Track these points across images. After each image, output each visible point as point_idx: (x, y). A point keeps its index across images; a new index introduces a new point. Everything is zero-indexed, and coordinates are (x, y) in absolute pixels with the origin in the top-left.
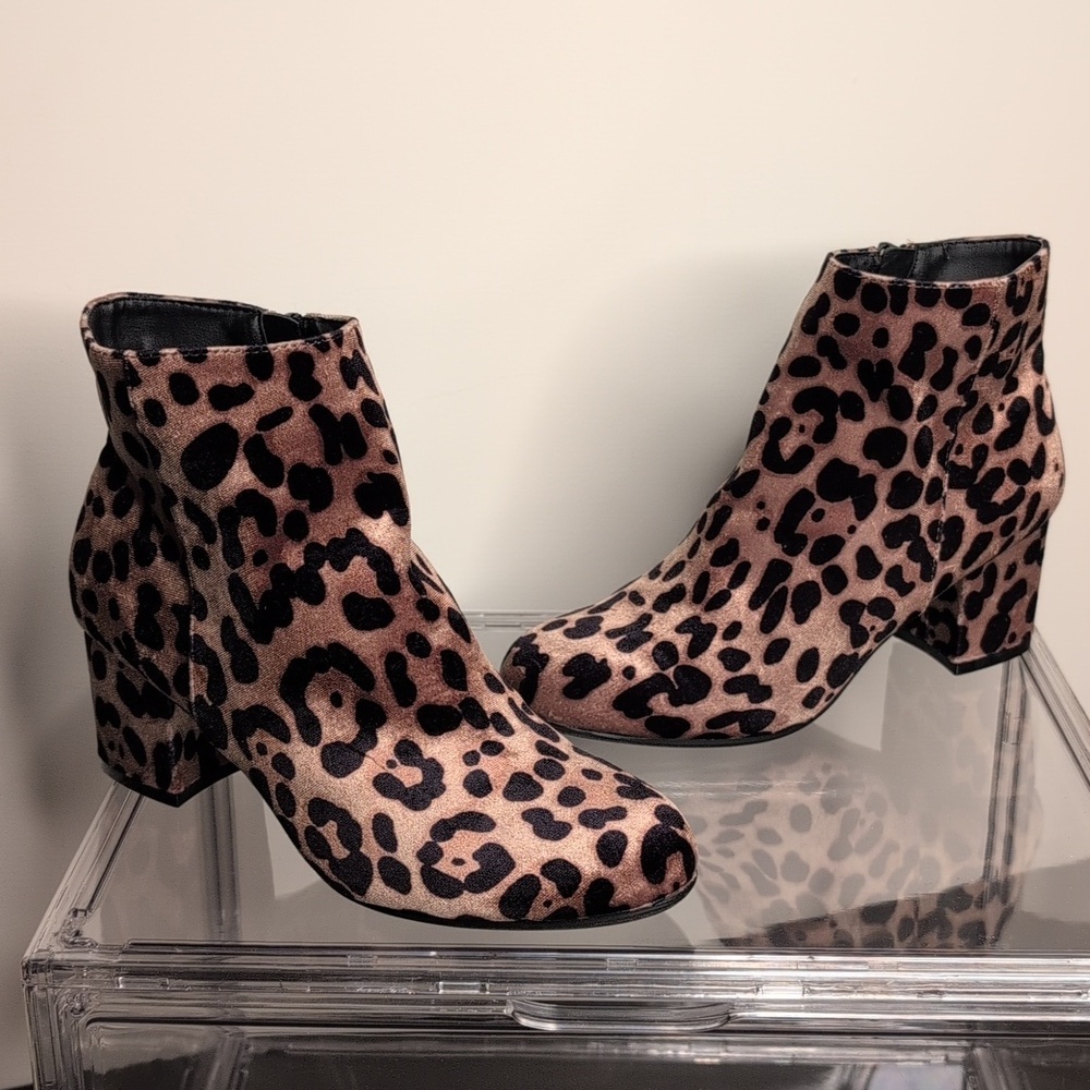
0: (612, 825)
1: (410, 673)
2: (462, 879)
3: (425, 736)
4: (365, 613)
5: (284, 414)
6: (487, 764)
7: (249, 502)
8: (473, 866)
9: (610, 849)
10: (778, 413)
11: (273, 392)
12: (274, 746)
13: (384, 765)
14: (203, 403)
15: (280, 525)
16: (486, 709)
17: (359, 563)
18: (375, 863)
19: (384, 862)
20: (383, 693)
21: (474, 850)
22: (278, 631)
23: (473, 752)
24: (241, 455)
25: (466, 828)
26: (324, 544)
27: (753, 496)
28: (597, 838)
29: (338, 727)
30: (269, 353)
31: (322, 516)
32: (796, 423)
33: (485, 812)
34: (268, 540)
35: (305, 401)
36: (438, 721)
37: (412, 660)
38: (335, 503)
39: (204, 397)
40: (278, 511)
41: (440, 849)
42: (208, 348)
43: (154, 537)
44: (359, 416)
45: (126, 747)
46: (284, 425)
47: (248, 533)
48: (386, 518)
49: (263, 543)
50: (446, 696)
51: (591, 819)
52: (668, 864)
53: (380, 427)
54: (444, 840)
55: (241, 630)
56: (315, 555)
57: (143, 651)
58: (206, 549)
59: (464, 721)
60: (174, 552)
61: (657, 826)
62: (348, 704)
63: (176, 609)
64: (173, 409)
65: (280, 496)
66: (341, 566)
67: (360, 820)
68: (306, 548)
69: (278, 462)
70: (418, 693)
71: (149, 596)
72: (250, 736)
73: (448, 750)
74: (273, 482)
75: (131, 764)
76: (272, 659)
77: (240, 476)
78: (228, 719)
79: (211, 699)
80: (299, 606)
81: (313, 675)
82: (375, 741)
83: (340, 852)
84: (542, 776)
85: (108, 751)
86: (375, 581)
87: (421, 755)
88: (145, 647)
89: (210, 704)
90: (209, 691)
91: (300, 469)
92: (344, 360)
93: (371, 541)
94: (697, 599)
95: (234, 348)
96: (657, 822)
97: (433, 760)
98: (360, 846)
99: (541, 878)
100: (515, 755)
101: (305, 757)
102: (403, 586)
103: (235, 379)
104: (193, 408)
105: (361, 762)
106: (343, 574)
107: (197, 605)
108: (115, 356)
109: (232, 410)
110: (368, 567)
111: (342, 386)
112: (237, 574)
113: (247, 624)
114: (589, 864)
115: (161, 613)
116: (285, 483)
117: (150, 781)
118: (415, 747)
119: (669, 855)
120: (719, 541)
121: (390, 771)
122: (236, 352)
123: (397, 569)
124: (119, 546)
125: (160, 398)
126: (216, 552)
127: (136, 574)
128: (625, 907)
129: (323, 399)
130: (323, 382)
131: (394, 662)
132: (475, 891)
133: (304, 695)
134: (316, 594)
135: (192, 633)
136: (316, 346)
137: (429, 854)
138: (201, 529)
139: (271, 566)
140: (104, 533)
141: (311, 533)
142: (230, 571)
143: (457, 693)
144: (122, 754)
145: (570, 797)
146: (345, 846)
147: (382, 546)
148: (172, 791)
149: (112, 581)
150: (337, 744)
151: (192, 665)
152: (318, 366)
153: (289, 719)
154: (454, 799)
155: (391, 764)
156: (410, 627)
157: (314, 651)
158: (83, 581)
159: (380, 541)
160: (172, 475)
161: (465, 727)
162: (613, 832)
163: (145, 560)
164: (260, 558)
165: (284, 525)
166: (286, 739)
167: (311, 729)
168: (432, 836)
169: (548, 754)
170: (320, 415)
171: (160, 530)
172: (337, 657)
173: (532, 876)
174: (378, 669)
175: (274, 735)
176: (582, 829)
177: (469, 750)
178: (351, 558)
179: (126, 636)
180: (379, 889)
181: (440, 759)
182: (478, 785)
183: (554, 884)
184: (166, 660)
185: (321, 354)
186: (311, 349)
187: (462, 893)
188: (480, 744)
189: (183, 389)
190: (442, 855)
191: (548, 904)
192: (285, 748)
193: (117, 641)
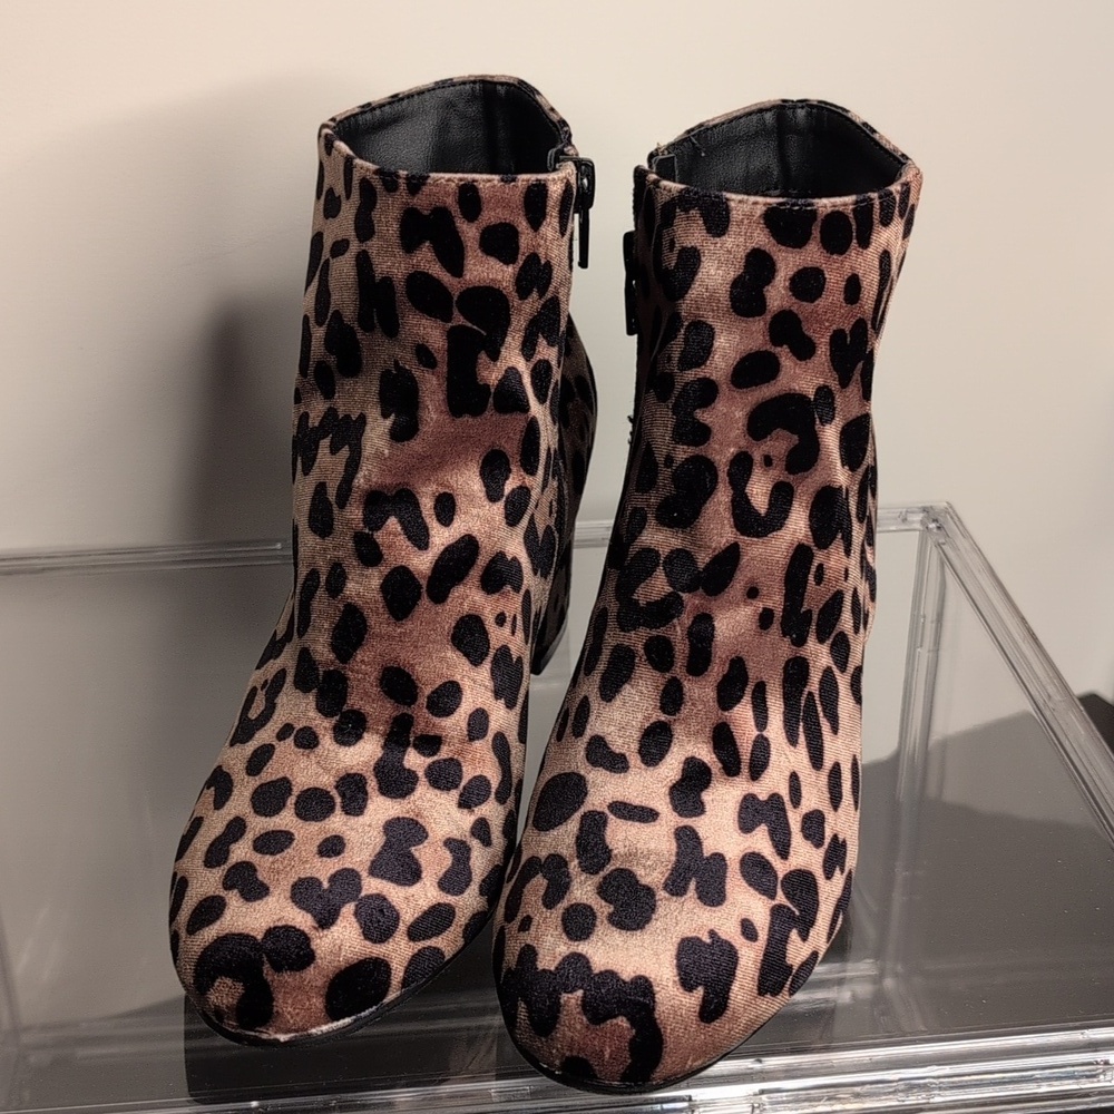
10: (732, 450)
27: (738, 586)
32: (757, 456)
94: (731, 769)
120: (717, 670)
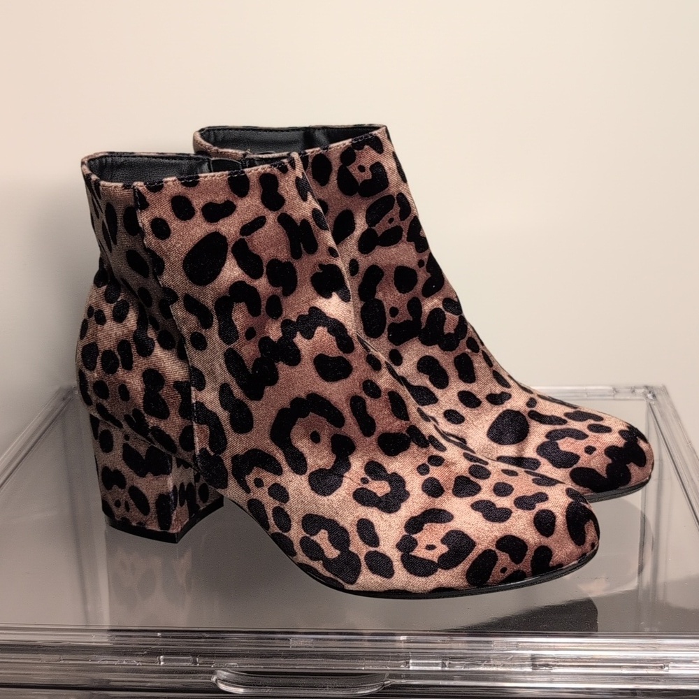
0: (540, 506)
1: (369, 410)
2: (436, 560)
3: (386, 458)
4: (331, 368)
5: (259, 222)
6: (435, 472)
7: (239, 292)
8: (442, 549)
9: (544, 523)
11: (250, 206)
12: (269, 479)
13: (359, 482)
14: (198, 217)
15: (263, 307)
16: (424, 433)
17: (321, 331)
18: (362, 558)
19: (369, 556)
20: (351, 428)
21: (442, 537)
22: (267, 389)
23: (423, 465)
24: (230, 256)
25: (432, 521)
26: (294, 320)
28: (533, 516)
29: (319, 458)
30: (246, 175)
31: (291, 299)
33: (443, 508)
34: (256, 319)
35: (274, 211)
36: (394, 444)
37: (369, 401)
38: (298, 289)
39: (199, 213)
40: (262, 296)
41: (414, 540)
42: (200, 175)
43: (151, 334)
44: (311, 220)
45: (131, 502)
46: (260, 230)
47: (240, 317)
48: (335, 297)
49: (253, 321)
50: (396, 425)
51: (523, 503)
52: (586, 529)
53: (325, 229)
54: (416, 533)
55: (237, 392)
56: (289, 328)
57: (152, 421)
58: (203, 333)
59: (412, 443)
60: (171, 341)
61: (572, 502)
62: (325, 438)
63: (178, 385)
64: (175, 224)
65: (262, 285)
66: (309, 335)
67: (347, 526)
68: (282, 323)
69: (258, 259)
70: (377, 425)
71: (154, 378)
72: (249, 474)
73: (404, 465)
74: (256, 275)
75: (135, 516)
76: (264, 411)
77: (231, 272)
78: (228, 463)
79: (212, 451)
80: (283, 368)
81: (296, 420)
82: (348, 466)
83: (332, 553)
84: (477, 477)
85: (114, 508)
86: (335, 343)
87: (385, 471)
88: (154, 418)
89: (212, 454)
90: (211, 445)
91: (274, 263)
92: (297, 179)
93: (327, 315)
95: (219, 173)
96: (571, 500)
97: (395, 474)
98: (349, 546)
99: (497, 551)
100: (453, 464)
101: (296, 484)
102: (356, 345)
103: (220, 198)
104: (191, 222)
105: (342, 482)
106: (311, 341)
107: (197, 378)
108: (126, 187)
109: (221, 221)
110: (328, 334)
111: (298, 200)
112: (232, 349)
113: (241, 386)
114: (532, 537)
115: (165, 390)
116: (264, 275)
117: (154, 527)
118: (380, 466)
119: (586, 523)
121: (365, 486)
122: (221, 176)
123: (350, 334)
124: (123, 345)
125: (164, 217)
126: (213, 335)
127: (140, 363)
128: (560, 565)
129: (286, 209)
130: (286, 196)
131: (357, 404)
132: (447, 568)
133: (289, 436)
134: (294, 357)
135: (194, 401)
136: (278, 168)
137: (406, 545)
138: (199, 317)
139: (259, 339)
140: (108, 336)
141: (284, 312)
142: (226, 347)
143: (404, 422)
144: (127, 508)
145: (502, 490)
146: (336, 548)
147: (336, 317)
148: (173, 531)
149: (120, 372)
150: (321, 470)
151: (195, 426)
152: (282, 184)
153: (280, 456)
154: (416, 502)
155: (364, 481)
156: (365, 376)
157: (296, 402)
158: (94, 376)
159: (334, 314)
160: (174, 277)
161: (414, 447)
162: (543, 511)
163: (146, 351)
164: (250, 334)
165: (266, 307)
166: (278, 471)
167: (298, 463)
168: (406, 531)
169: (475, 461)
170: (285, 221)
171: (156, 327)
172: (316, 404)
173: (490, 550)
174: (346, 411)
175: (268, 471)
176: (520, 512)
177: (420, 464)
178: (315, 328)
179: (136, 412)
180: (367, 579)
181: (401, 473)
182: (433, 489)
183: (507, 555)
184: (172, 426)
185: (283, 175)
186: (275, 171)
187: (436, 571)
188: (427, 459)
189: (182, 208)
190: (417, 544)
191: (504, 570)
192: (278, 479)
193: (127, 418)
